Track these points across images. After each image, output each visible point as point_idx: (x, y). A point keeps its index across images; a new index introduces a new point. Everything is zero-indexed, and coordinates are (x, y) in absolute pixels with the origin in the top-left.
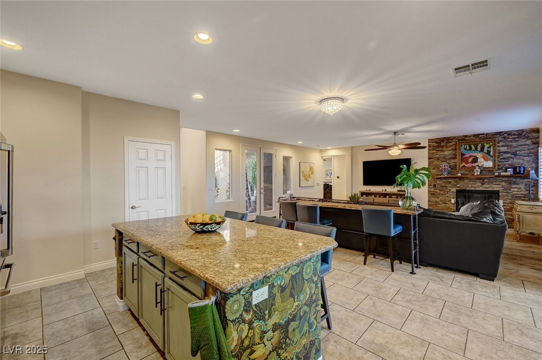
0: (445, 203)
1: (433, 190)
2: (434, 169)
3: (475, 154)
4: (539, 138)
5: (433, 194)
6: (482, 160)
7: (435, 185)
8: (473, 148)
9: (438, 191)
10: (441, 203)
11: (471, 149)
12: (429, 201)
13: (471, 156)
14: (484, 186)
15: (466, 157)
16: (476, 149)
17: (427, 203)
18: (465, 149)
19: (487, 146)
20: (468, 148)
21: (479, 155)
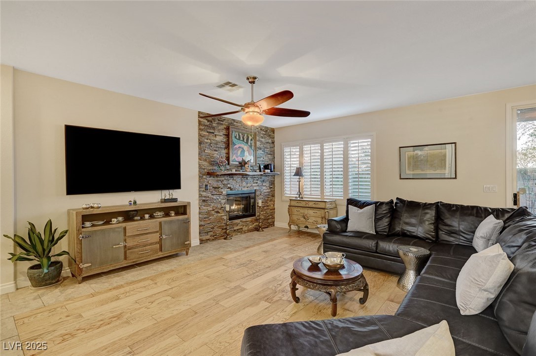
0: (218, 212)
1: (204, 194)
2: (206, 160)
3: (242, 146)
4: (274, 138)
5: (204, 201)
6: (247, 154)
7: (206, 186)
8: (241, 139)
9: (210, 195)
10: (213, 212)
11: (239, 139)
12: (200, 213)
13: (239, 147)
14: (248, 185)
15: (236, 148)
16: (243, 138)
17: (198, 216)
18: (236, 137)
19: (250, 138)
20: (237, 137)
21: (246, 147)
